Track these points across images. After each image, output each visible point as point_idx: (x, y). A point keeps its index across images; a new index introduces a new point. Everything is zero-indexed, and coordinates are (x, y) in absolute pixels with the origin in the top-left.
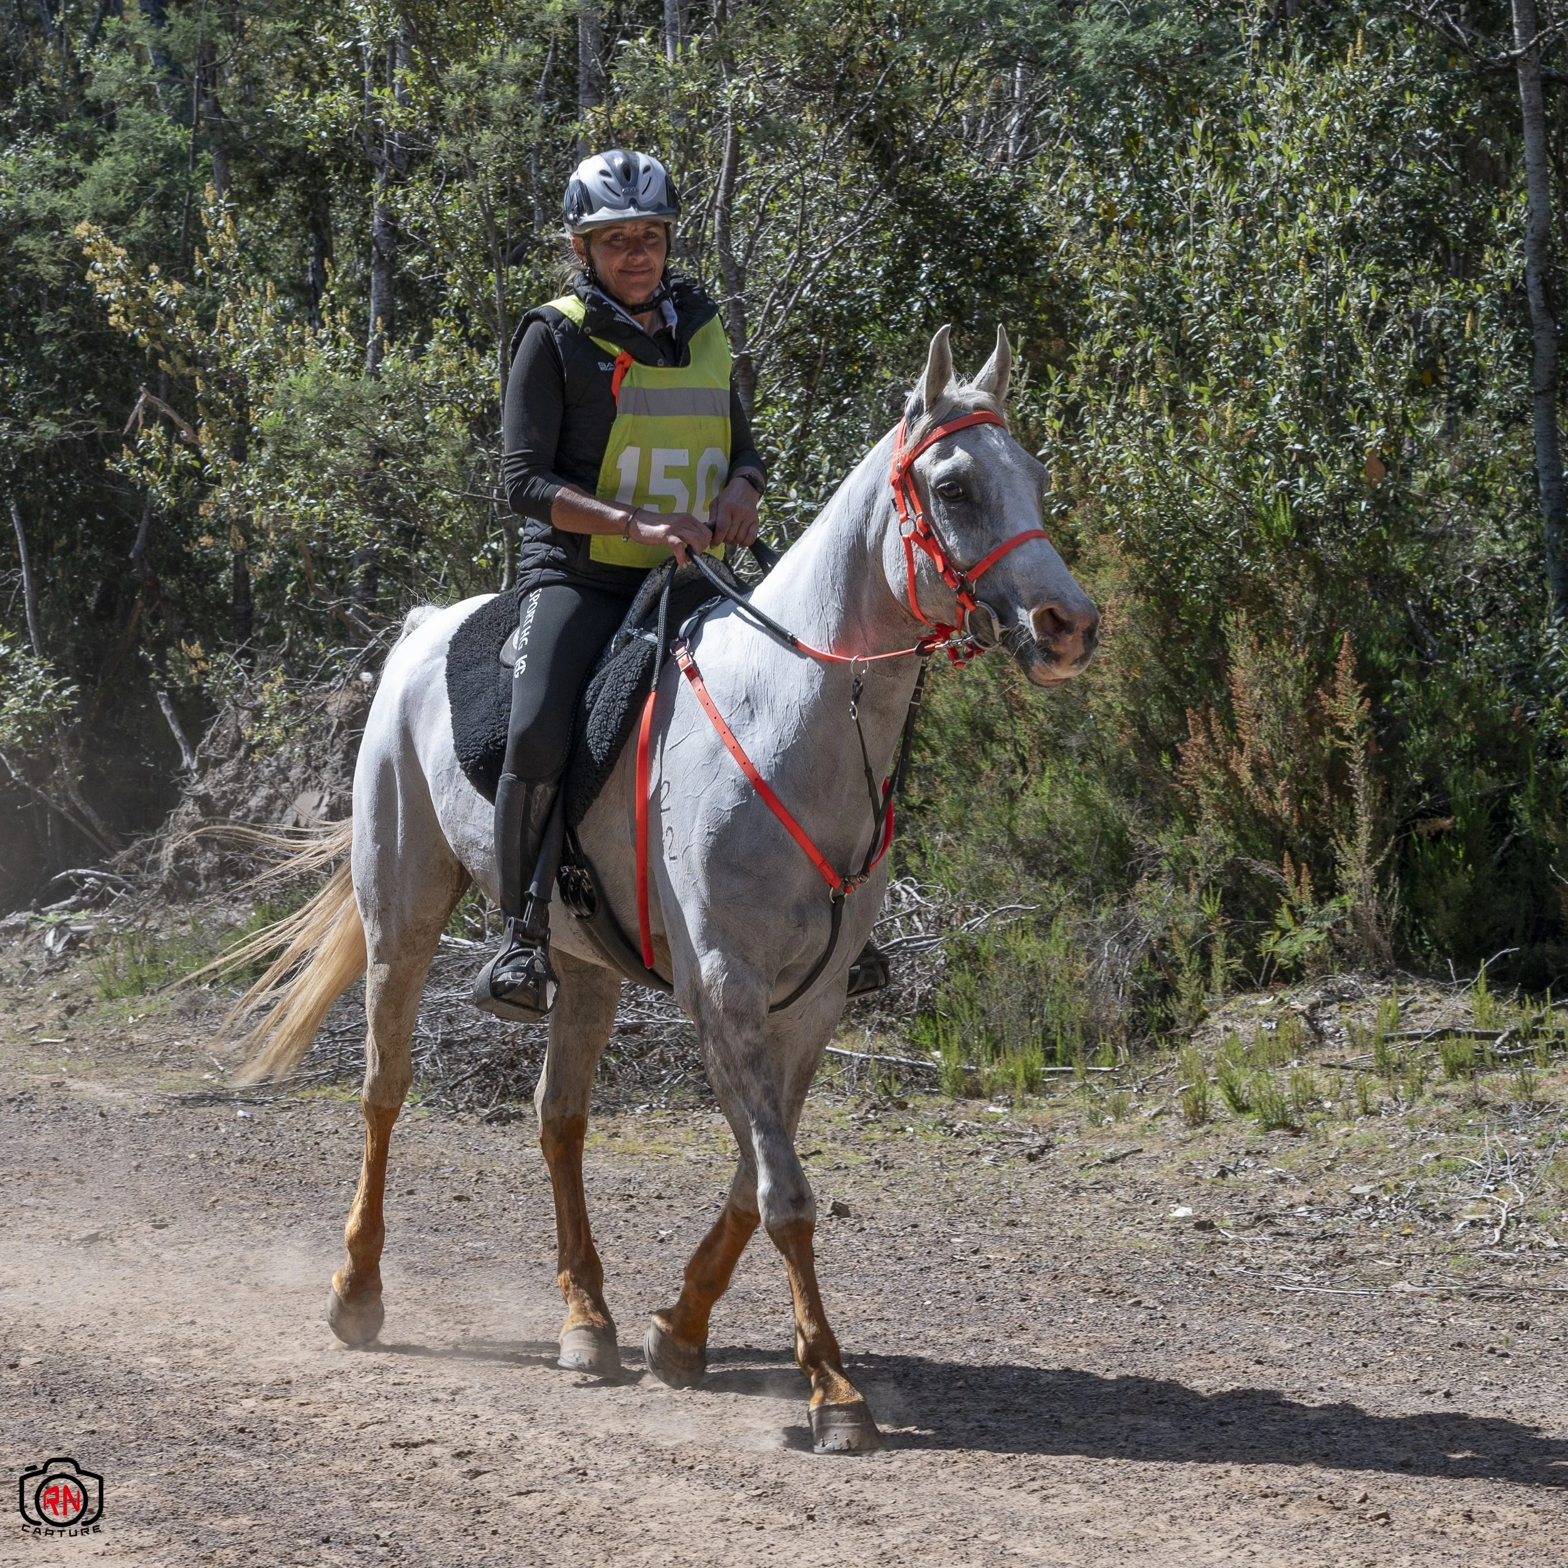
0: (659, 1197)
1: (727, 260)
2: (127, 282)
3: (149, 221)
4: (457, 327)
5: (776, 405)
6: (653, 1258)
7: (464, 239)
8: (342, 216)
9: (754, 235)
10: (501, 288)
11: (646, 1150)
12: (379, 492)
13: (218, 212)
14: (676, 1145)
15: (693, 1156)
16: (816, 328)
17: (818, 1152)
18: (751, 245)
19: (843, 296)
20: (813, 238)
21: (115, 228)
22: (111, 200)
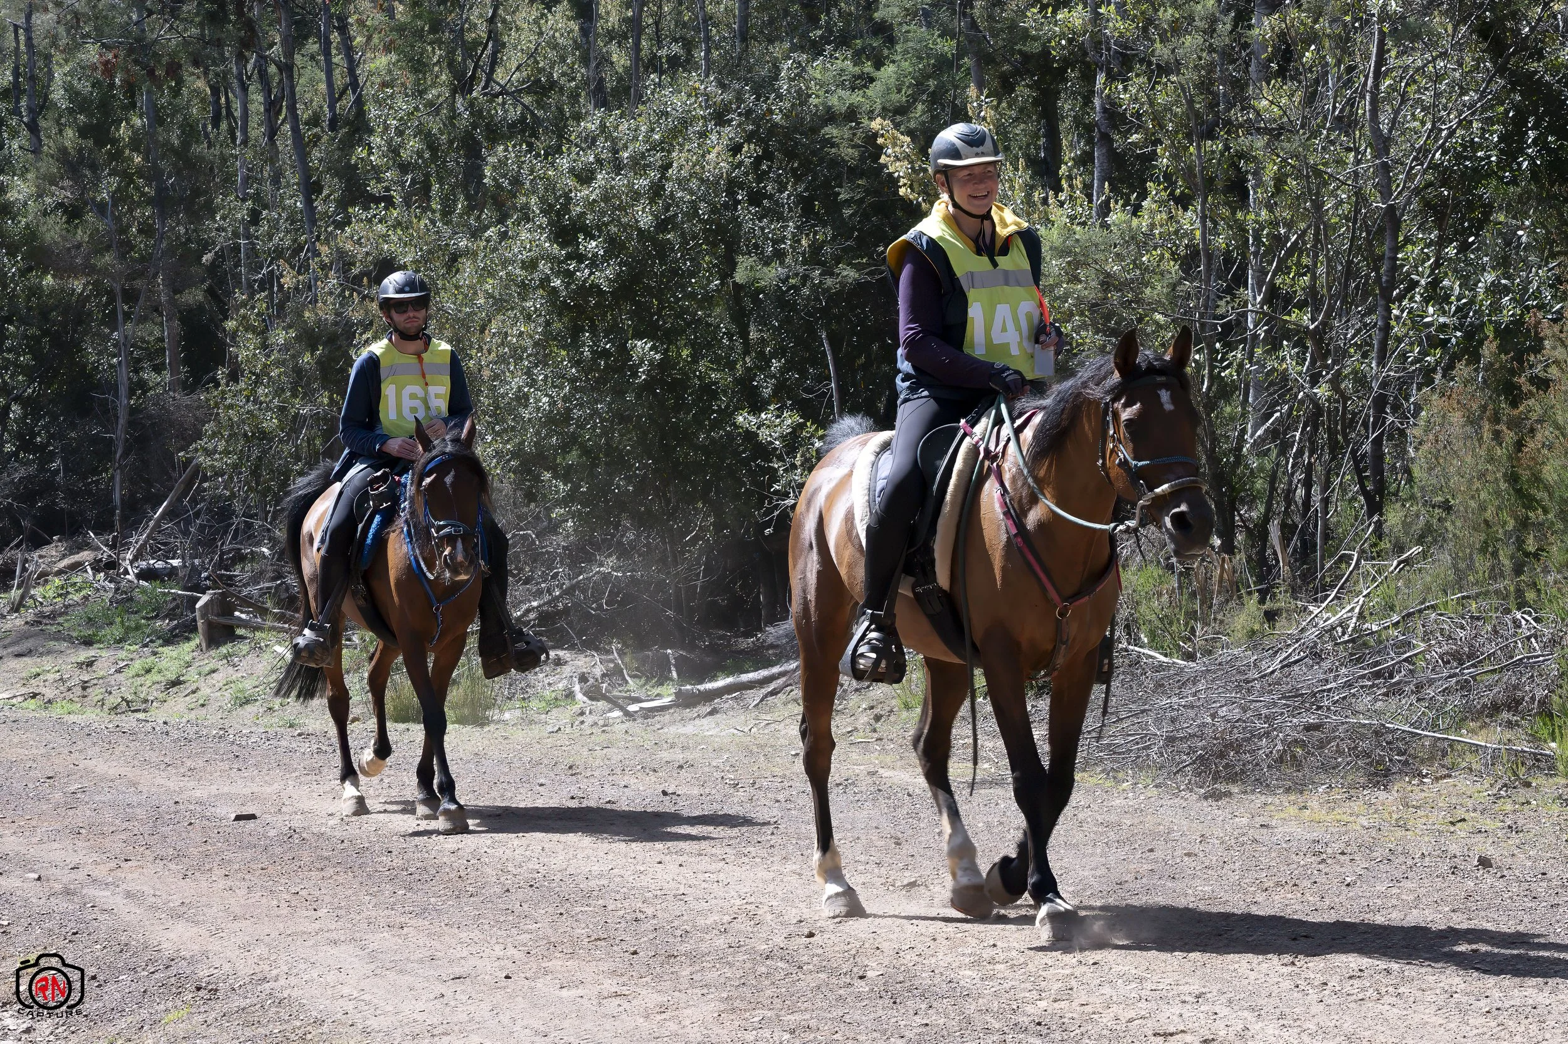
0: (1343, 853)
1: (1376, 131)
2: (912, 162)
3: (924, 113)
4: (1165, 189)
5: (1414, 244)
6: (1342, 898)
7: (1171, 121)
8: (1066, 106)
9: (1397, 112)
10: (1199, 157)
11: (1328, 818)
12: (1108, 317)
13: (980, 106)
14: (1351, 815)
15: (1366, 824)
16: (1444, 183)
17: (1464, 820)
18: (1395, 119)
19: (1466, 158)
20: (1443, 113)
21: (898, 118)
22: (895, 97)
